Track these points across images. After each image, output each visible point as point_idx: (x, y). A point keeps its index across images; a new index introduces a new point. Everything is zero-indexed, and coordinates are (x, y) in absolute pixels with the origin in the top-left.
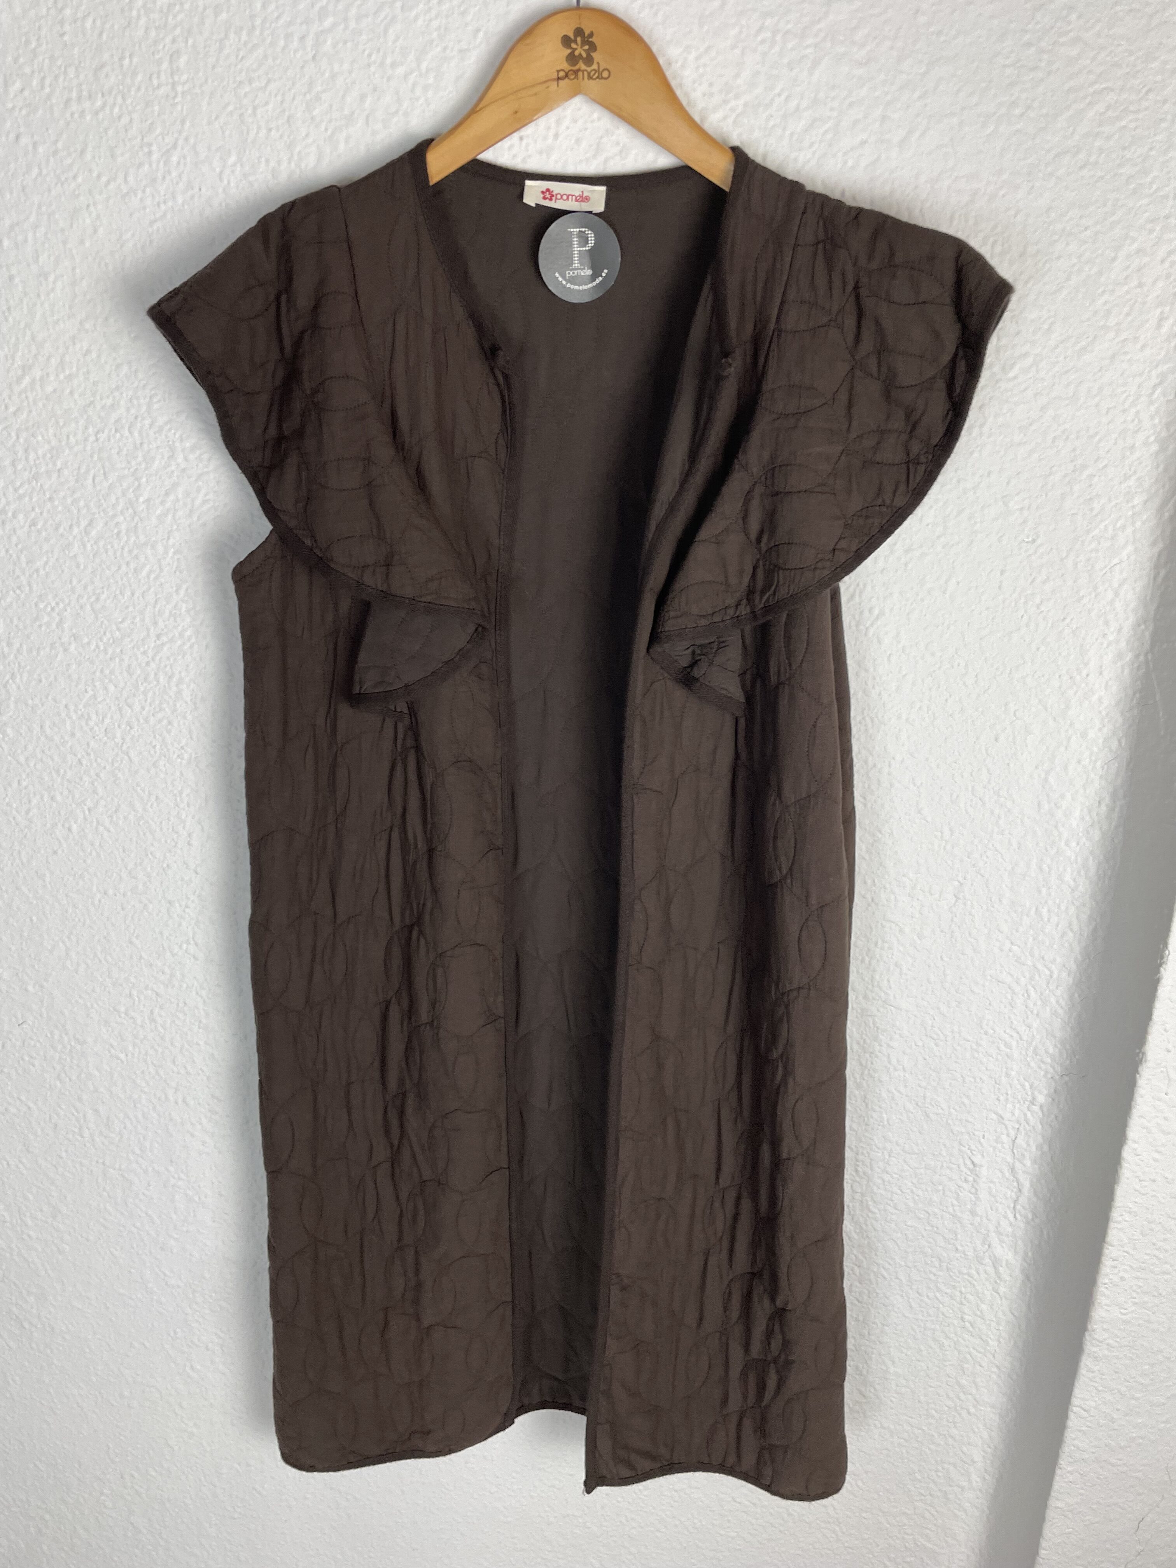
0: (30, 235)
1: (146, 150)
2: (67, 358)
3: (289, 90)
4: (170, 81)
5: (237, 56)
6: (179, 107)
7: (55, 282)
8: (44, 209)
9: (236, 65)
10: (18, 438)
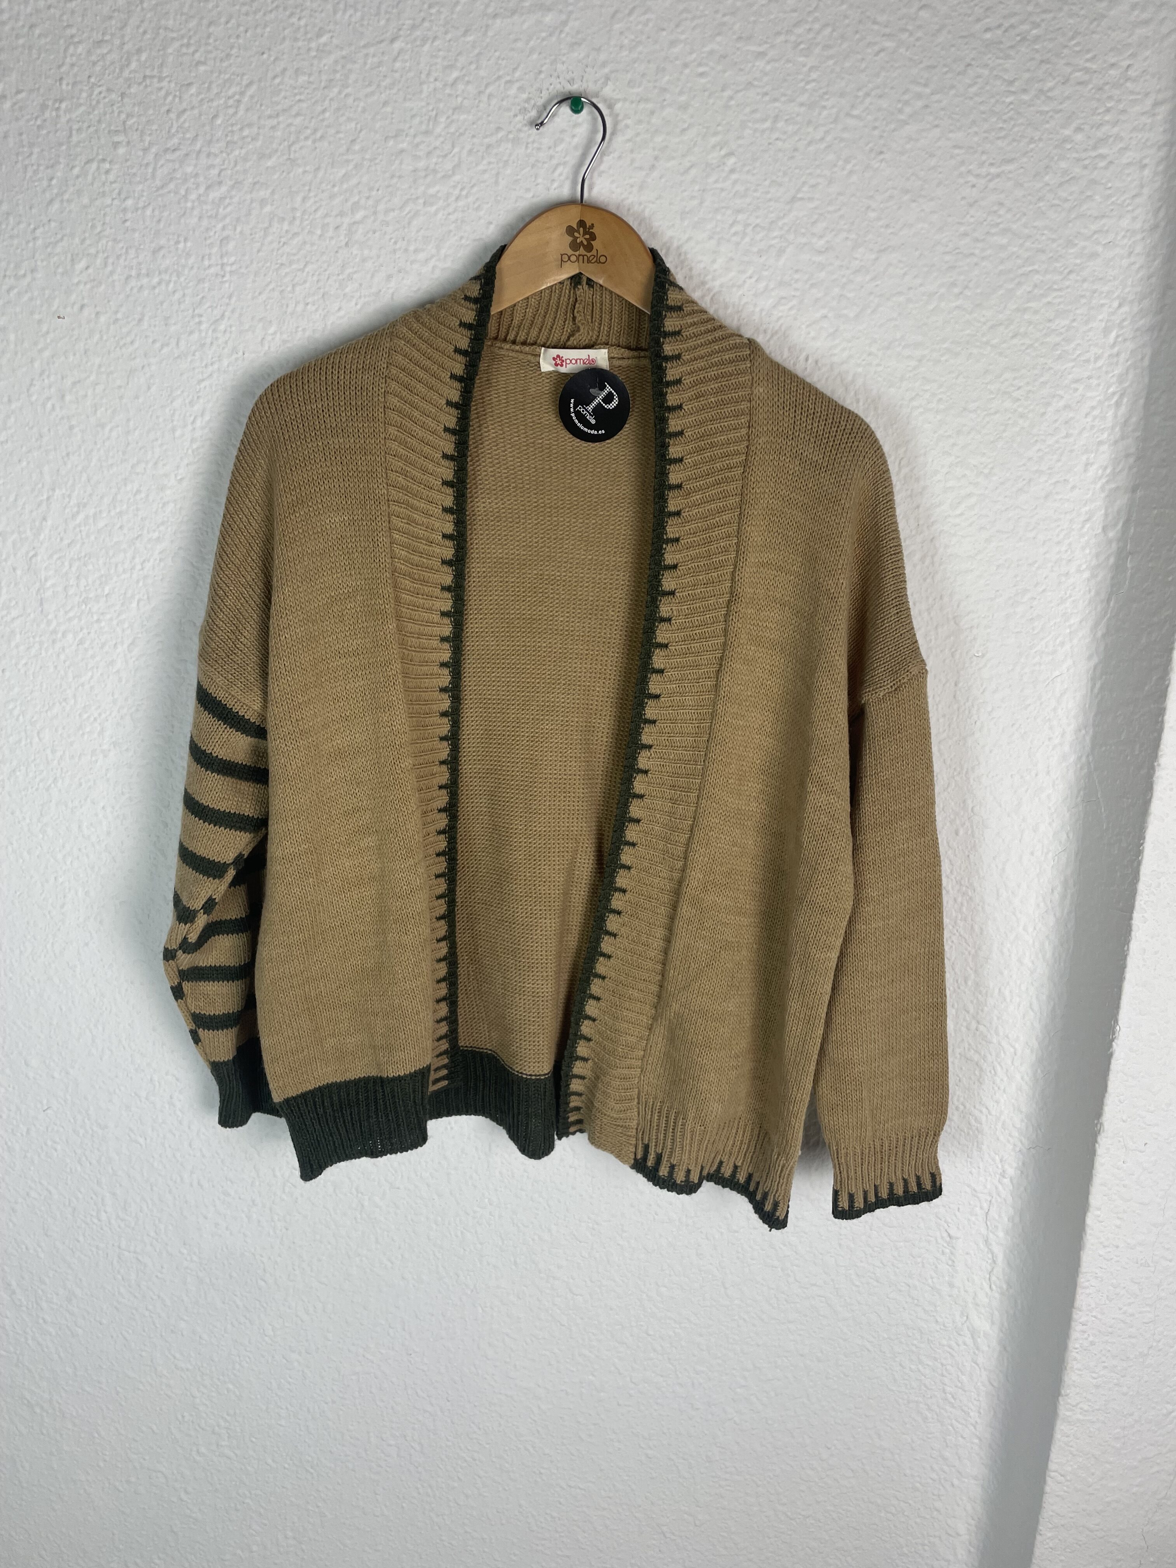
0: (90, 392)
1: (197, 320)
2: (119, 497)
3: (325, 270)
4: (220, 262)
5: (279, 242)
6: (227, 285)
7: (111, 430)
8: (103, 369)
9: (278, 250)
10: (70, 567)
